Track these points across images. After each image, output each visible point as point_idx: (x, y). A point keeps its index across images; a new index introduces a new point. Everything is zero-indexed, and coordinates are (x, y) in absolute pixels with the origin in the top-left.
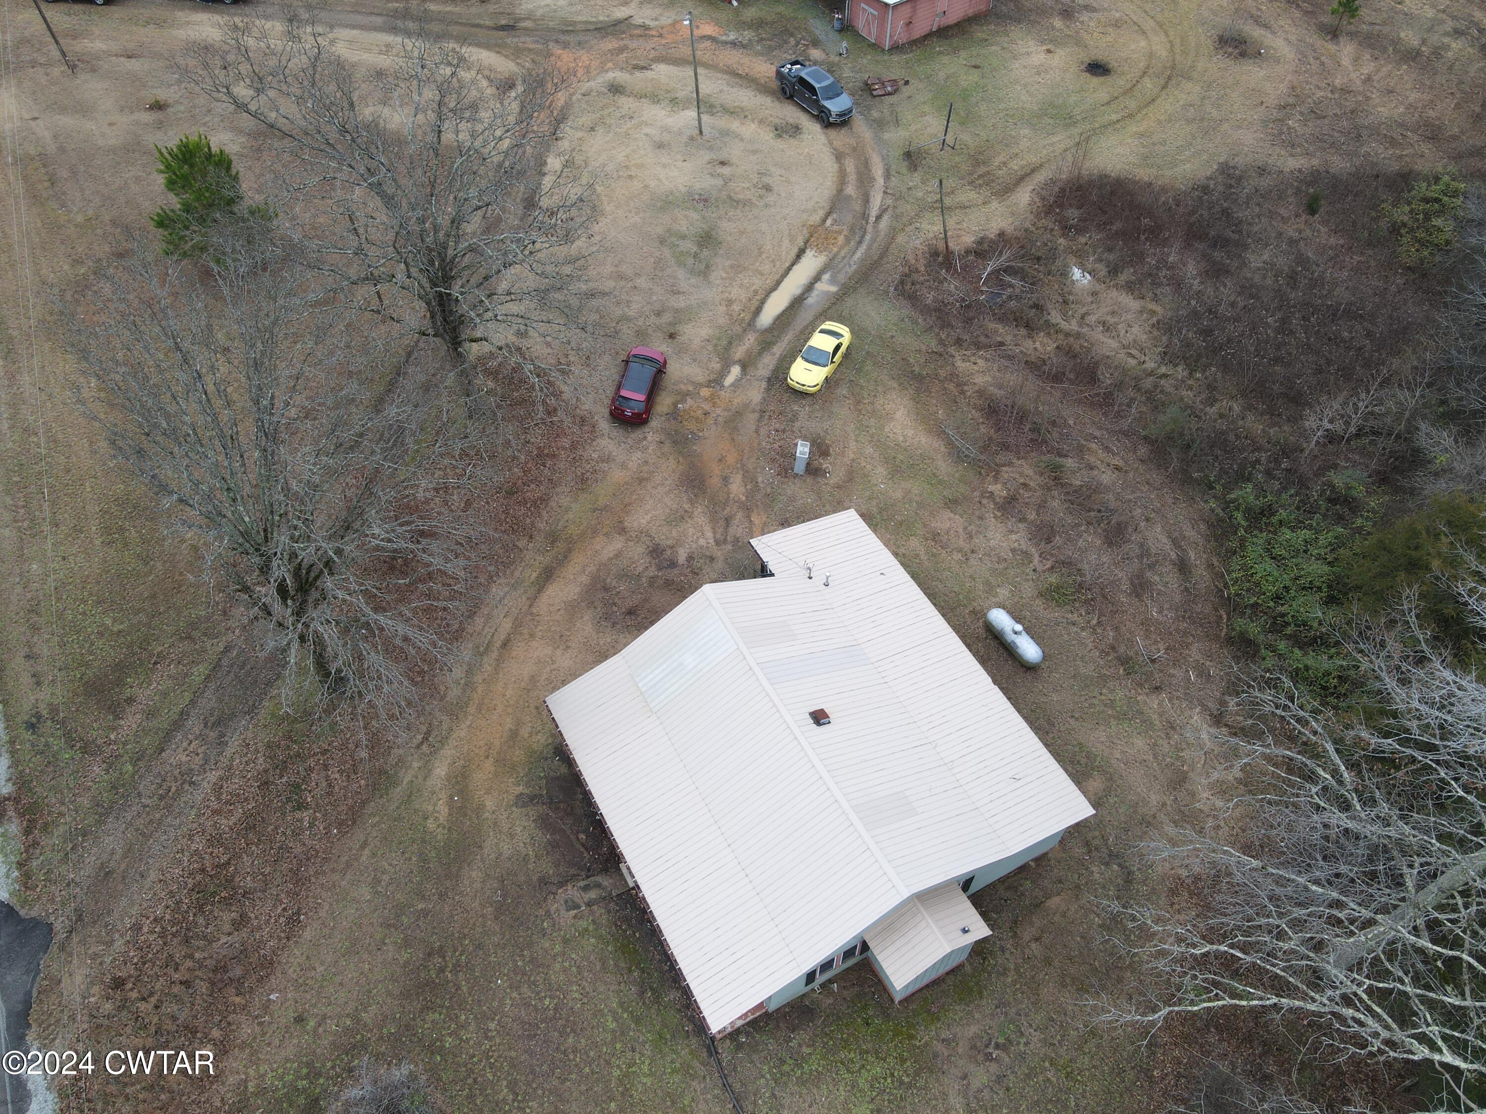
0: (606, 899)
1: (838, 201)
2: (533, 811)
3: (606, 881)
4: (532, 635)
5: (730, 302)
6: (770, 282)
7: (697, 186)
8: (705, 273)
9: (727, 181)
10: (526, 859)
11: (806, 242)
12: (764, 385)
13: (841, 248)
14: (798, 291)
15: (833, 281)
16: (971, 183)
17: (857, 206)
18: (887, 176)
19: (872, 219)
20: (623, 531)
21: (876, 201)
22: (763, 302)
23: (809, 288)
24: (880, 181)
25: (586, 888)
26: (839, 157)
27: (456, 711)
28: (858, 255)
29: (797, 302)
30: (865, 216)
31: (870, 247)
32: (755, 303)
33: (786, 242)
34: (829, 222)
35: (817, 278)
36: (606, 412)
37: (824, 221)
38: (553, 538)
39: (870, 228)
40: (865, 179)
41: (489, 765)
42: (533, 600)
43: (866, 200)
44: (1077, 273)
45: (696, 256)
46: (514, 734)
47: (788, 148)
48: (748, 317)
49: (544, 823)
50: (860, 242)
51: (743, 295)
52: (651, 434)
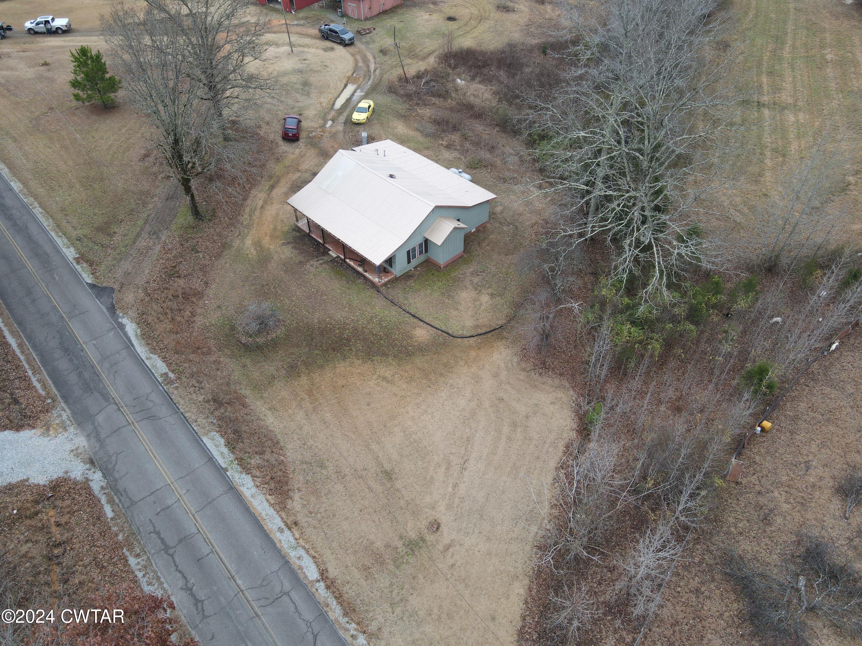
0: (326, 262)
1: (356, 68)
2: (290, 246)
3: (325, 258)
4: (272, 203)
5: (321, 103)
6: (336, 95)
7: (296, 67)
8: (308, 94)
9: (308, 65)
10: (291, 258)
11: (347, 82)
12: (343, 125)
13: (362, 82)
14: (348, 97)
15: (362, 91)
16: (410, 58)
17: (365, 69)
18: (374, 58)
19: (372, 72)
20: (299, 171)
21: (372, 67)
22: (335, 102)
23: (353, 95)
24: (372, 60)
25: (318, 261)
26: (353, 55)
27: (249, 227)
28: (370, 83)
29: (349, 100)
30: (369, 71)
31: (374, 80)
32: (332, 102)
33: (339, 83)
34: (354, 75)
35: (355, 92)
36: (281, 139)
37: (353, 75)
38: (270, 177)
39: (372, 74)
40: (365, 60)
41: (267, 238)
42: (269, 195)
43: (368, 67)
44: (459, 81)
45: (302, 89)
46: (275, 229)
47: (331, 54)
48: (330, 107)
49: (295, 248)
50: (369, 79)
51: (326, 101)
52: (301, 143)
